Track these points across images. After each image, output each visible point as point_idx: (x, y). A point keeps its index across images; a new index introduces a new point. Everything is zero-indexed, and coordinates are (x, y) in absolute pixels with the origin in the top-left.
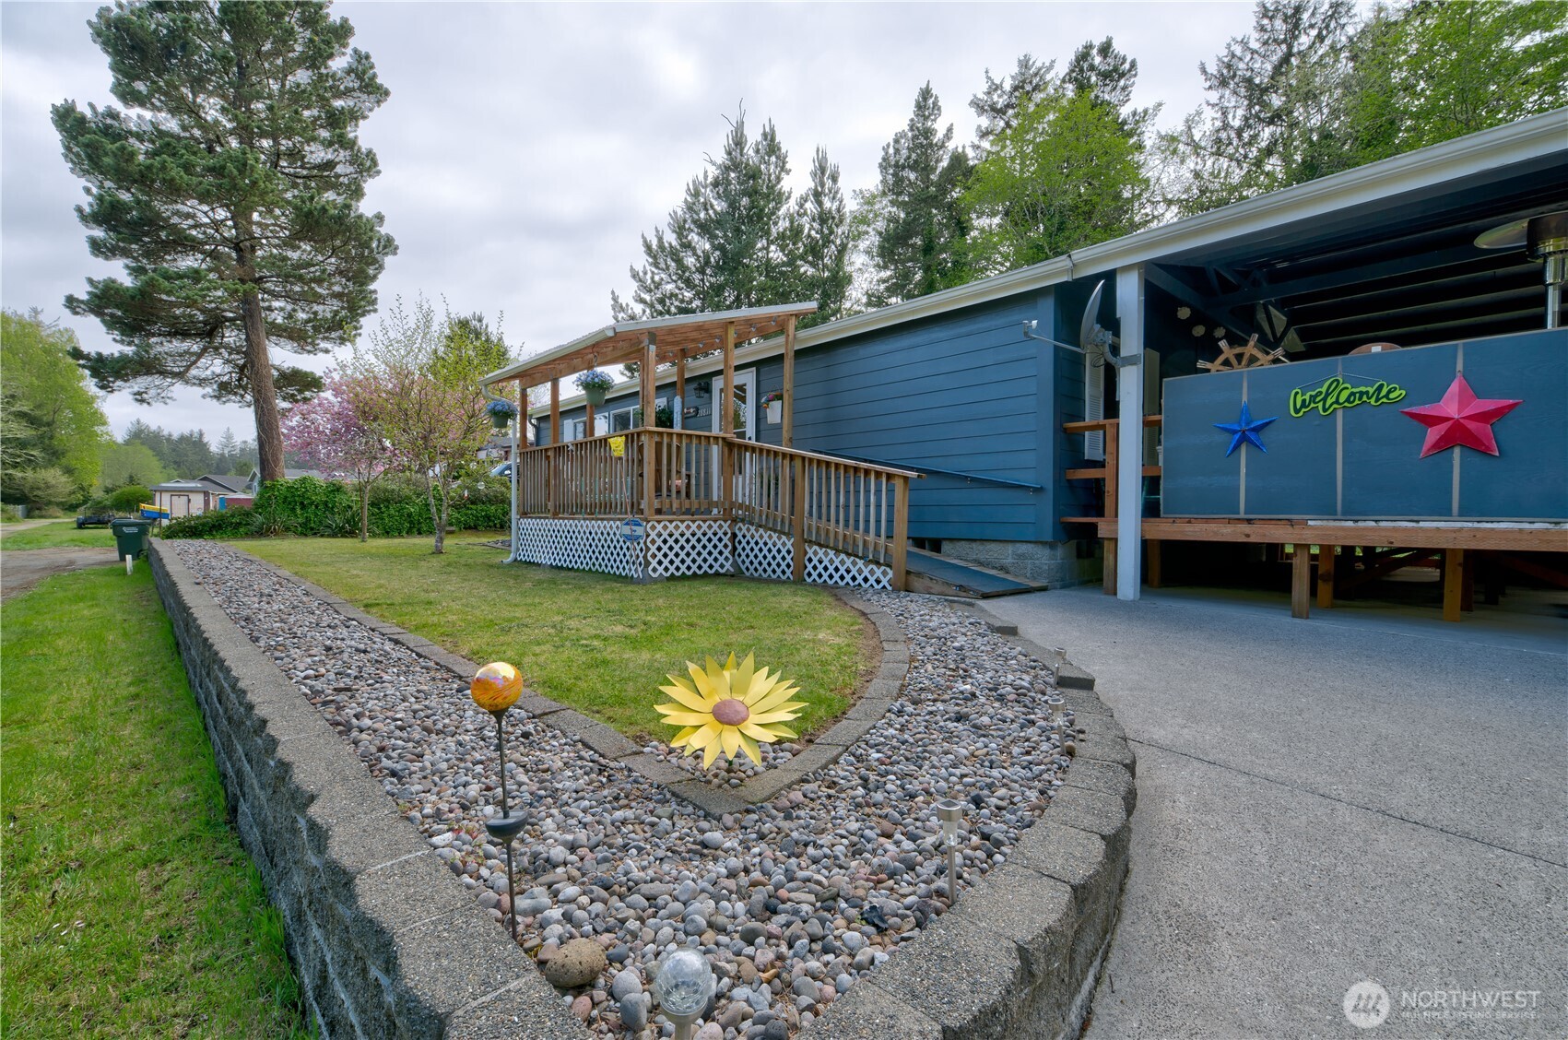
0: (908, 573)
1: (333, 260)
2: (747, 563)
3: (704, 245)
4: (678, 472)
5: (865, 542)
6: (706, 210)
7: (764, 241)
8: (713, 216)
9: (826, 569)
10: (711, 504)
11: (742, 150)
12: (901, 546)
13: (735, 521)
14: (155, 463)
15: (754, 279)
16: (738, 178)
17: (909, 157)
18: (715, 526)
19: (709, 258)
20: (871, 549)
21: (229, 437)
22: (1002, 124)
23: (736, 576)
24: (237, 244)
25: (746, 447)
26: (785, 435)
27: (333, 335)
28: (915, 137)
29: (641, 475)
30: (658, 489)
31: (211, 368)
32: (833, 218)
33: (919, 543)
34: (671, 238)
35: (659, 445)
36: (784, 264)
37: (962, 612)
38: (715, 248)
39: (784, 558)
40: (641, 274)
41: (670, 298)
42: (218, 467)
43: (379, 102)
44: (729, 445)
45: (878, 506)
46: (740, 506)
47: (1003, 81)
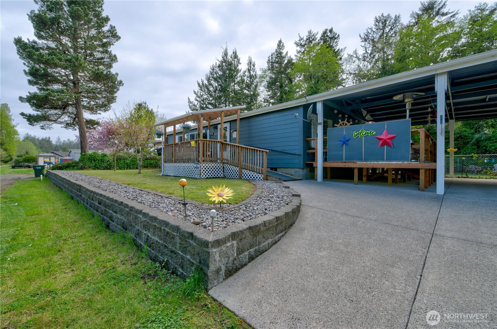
0: (267, 176)
1: (103, 87)
2: (227, 174)
3: (215, 84)
4: (209, 151)
5: (257, 168)
6: (216, 74)
7: (233, 84)
8: (218, 76)
9: (247, 175)
10: (218, 159)
11: (227, 57)
12: (265, 169)
13: (224, 163)
14: (34, 147)
15: (230, 95)
16: (226, 65)
17: (275, 60)
18: (219, 165)
19: (217, 88)
20: (258, 170)
21: (59, 139)
22: (303, 49)
23: (224, 177)
24: (74, 82)
25: (227, 144)
26: (237, 141)
27: (102, 109)
28: (277, 54)
29: (199, 151)
30: (204, 155)
31: (65, 119)
32: (254, 77)
33: (272, 169)
34: (206, 82)
35: (204, 143)
36: (239, 90)
37: (279, 184)
38: (219, 85)
39: (236, 173)
40: (197, 92)
41: (205, 100)
42: (55, 149)
43: (117, 40)
44: (222, 143)
45: (260, 159)
46: (225, 159)
47: (303, 37)
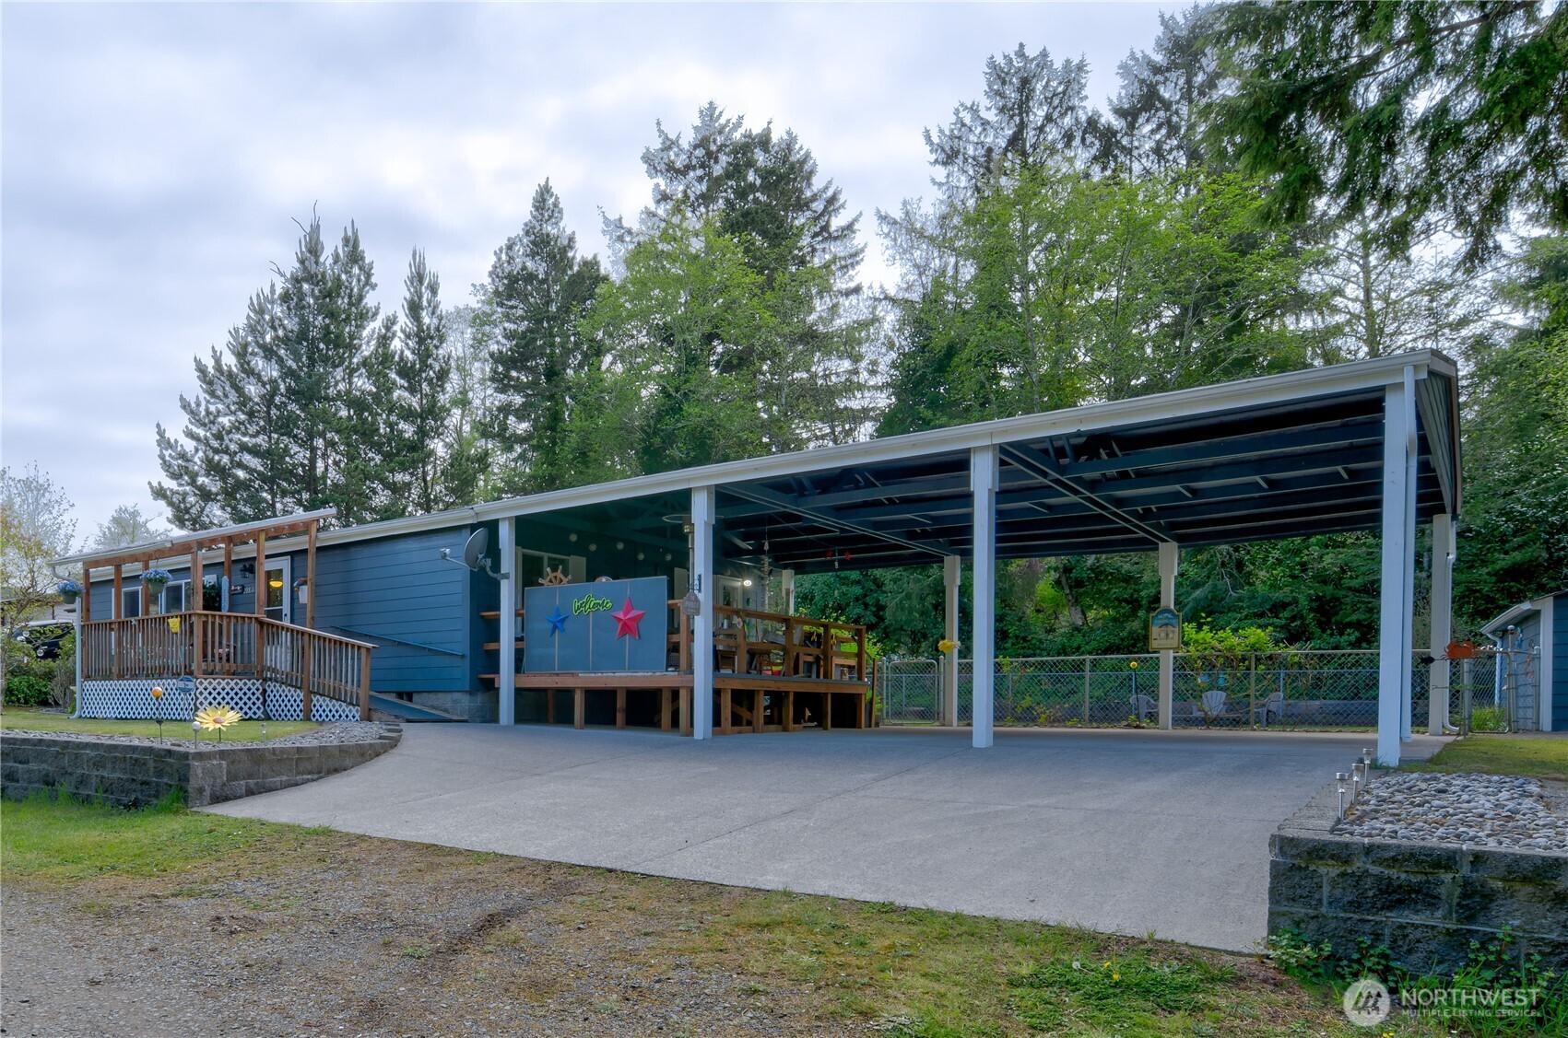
0: (370, 710)
2: (274, 711)
3: (271, 371)
4: (220, 643)
5: (346, 691)
6: (274, 328)
8: (282, 335)
9: (324, 710)
11: (317, 258)
12: (364, 693)
13: (265, 680)
16: (313, 290)
17: (525, 267)
18: (249, 683)
19: (278, 386)
20: (349, 695)
22: (682, 188)
23: (266, 719)
26: (309, 616)
28: (533, 243)
29: (192, 645)
30: (205, 656)
35: (205, 624)
38: (286, 373)
39: (298, 705)
40: (193, 405)
44: (260, 623)
45: (353, 667)
46: (269, 669)
47: (678, 137)
